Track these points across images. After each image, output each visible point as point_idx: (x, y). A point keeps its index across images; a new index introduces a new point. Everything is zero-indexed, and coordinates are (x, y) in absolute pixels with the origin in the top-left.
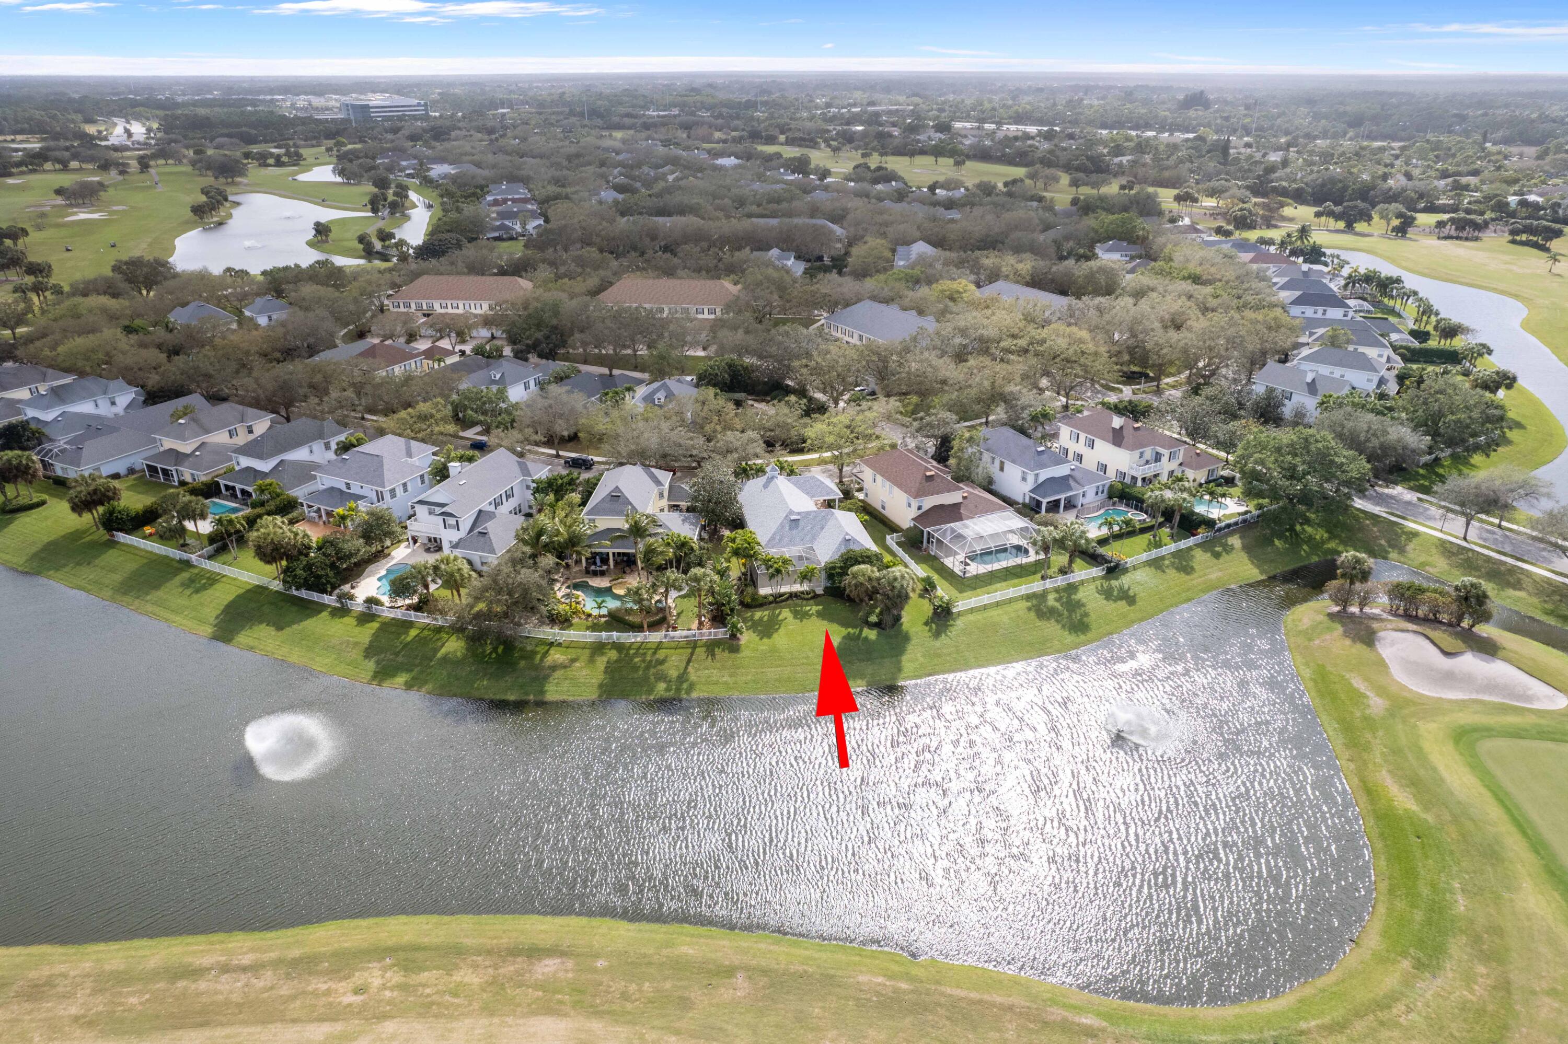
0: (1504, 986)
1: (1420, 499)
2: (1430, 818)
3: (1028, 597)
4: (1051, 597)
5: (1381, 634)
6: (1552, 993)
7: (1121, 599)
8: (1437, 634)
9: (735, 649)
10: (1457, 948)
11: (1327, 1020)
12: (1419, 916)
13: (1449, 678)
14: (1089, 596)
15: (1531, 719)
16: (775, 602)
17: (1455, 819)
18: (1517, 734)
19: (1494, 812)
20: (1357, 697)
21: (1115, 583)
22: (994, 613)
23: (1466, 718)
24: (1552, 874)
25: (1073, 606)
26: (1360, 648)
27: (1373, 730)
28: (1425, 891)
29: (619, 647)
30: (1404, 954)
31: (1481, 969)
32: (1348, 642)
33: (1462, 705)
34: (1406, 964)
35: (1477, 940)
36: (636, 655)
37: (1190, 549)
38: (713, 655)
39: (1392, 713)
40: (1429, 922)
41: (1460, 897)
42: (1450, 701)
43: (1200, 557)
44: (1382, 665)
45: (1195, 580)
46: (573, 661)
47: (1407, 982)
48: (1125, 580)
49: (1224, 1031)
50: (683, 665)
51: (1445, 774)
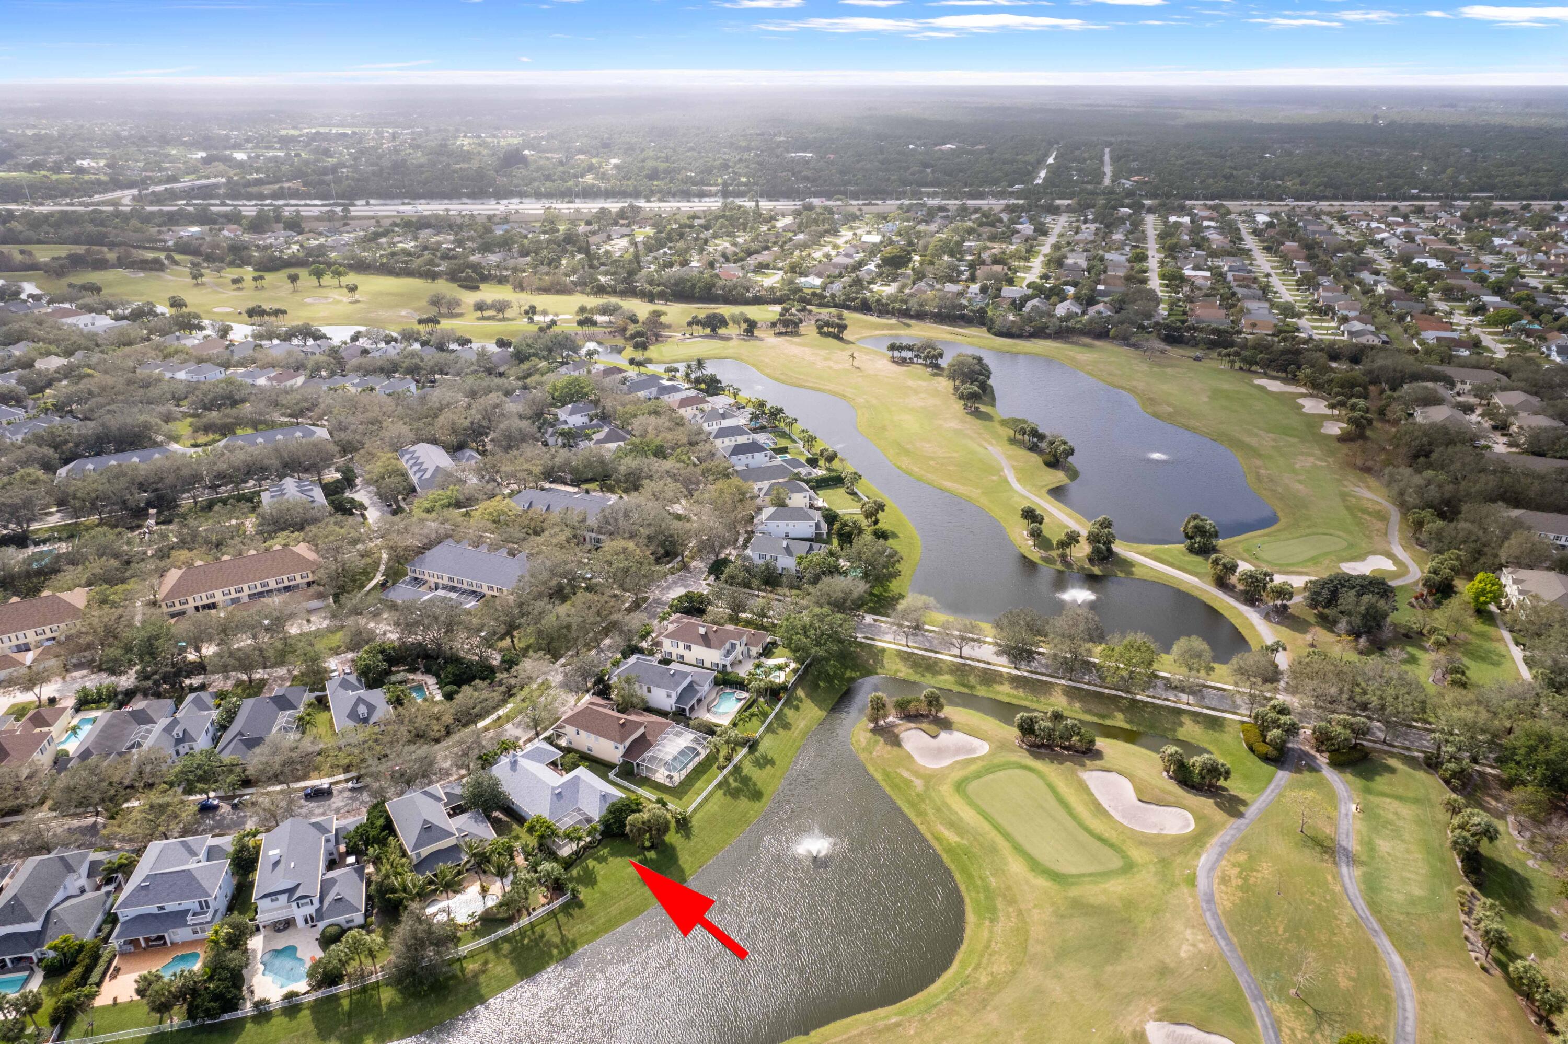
0: (1020, 913)
1: (875, 620)
2: (965, 842)
3: (720, 785)
4: (731, 780)
5: (901, 736)
6: (1035, 906)
7: (766, 764)
8: (924, 726)
9: (581, 905)
10: (1000, 903)
11: (973, 965)
12: (982, 896)
13: (940, 752)
14: (748, 769)
15: (980, 764)
16: (578, 858)
17: (975, 839)
18: (978, 775)
19: (987, 827)
20: (908, 783)
21: (757, 754)
22: (707, 807)
23: (957, 775)
24: (1016, 848)
25: (745, 780)
26: (895, 748)
27: (923, 801)
28: (979, 882)
29: (505, 939)
30: (985, 918)
31: (1011, 910)
32: (889, 748)
33: (951, 767)
34: (987, 923)
35: (1004, 896)
36: (523, 939)
37: (781, 710)
38: (571, 915)
39: (927, 787)
40: (987, 898)
41: (992, 879)
42: (947, 767)
43: (789, 713)
44: (909, 756)
45: (795, 733)
46: (486, 963)
47: (991, 932)
48: (762, 748)
49: (943, 993)
50: (557, 931)
51: (962, 814)
